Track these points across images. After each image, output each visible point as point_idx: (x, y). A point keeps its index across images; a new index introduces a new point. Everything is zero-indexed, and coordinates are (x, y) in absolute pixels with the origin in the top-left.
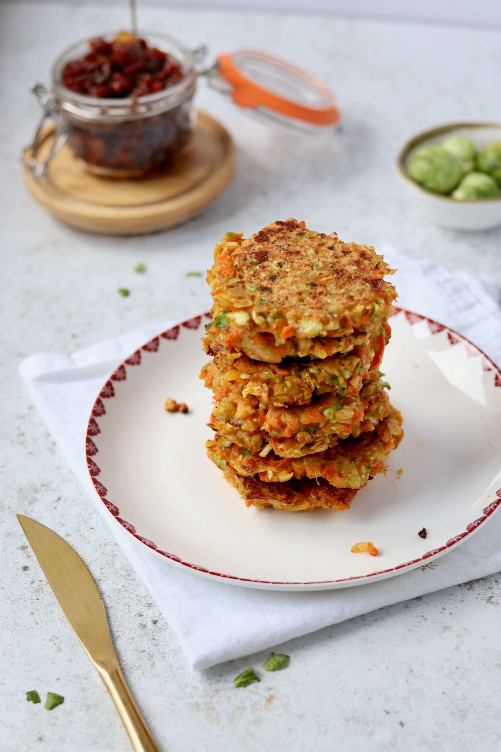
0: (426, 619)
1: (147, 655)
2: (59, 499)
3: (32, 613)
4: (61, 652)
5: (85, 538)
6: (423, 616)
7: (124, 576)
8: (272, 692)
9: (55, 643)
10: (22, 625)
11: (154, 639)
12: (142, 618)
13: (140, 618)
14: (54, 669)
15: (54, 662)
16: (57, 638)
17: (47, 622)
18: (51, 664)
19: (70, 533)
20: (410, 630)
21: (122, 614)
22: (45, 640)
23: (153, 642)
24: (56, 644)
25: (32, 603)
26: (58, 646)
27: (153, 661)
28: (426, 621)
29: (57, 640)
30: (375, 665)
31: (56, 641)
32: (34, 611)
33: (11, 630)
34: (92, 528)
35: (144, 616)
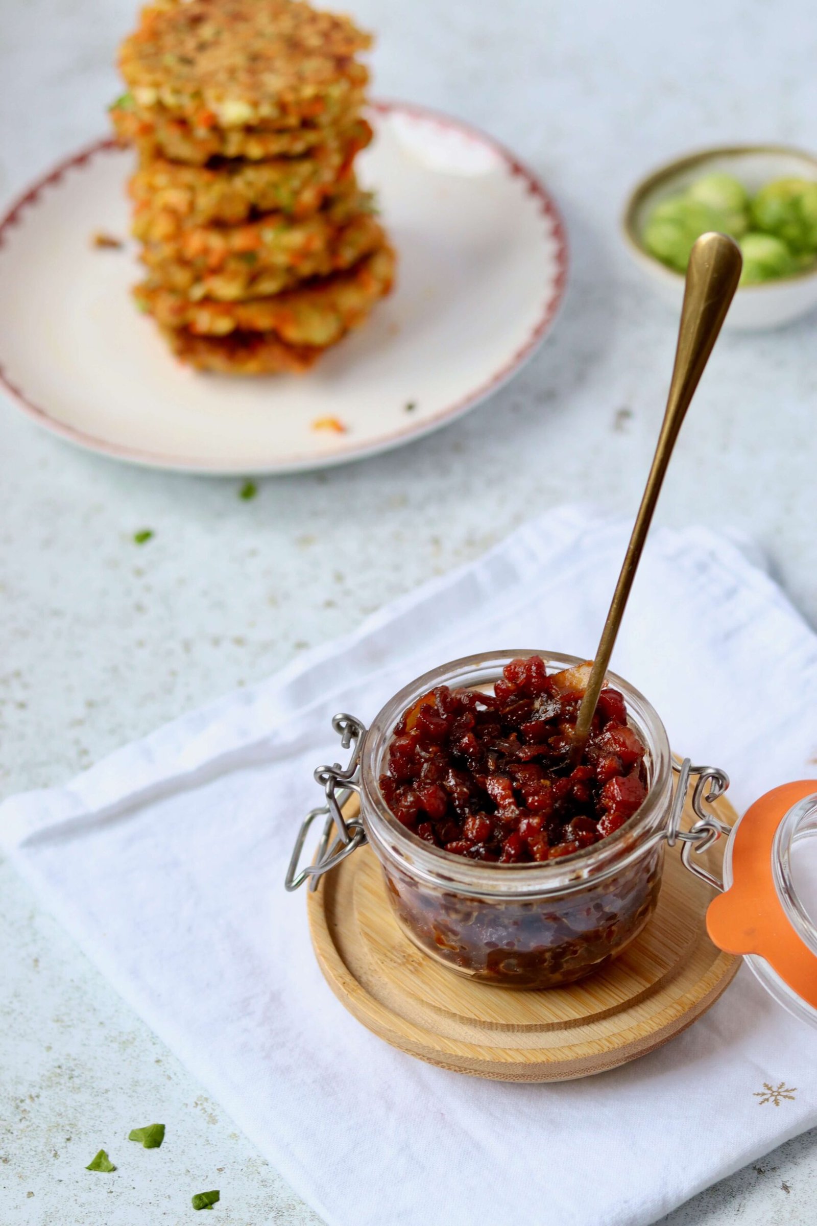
3: (158, 1061)
4: (217, 1122)
9: (204, 1109)
10: (144, 1084)
14: (210, 1153)
15: (208, 1141)
16: (206, 1099)
17: (184, 1075)
18: (204, 1145)
22: (187, 1105)
24: (206, 1109)
25: (154, 1044)
26: (209, 1113)
29: (207, 1102)
31: (205, 1105)
32: (161, 1058)
33: (129, 1094)
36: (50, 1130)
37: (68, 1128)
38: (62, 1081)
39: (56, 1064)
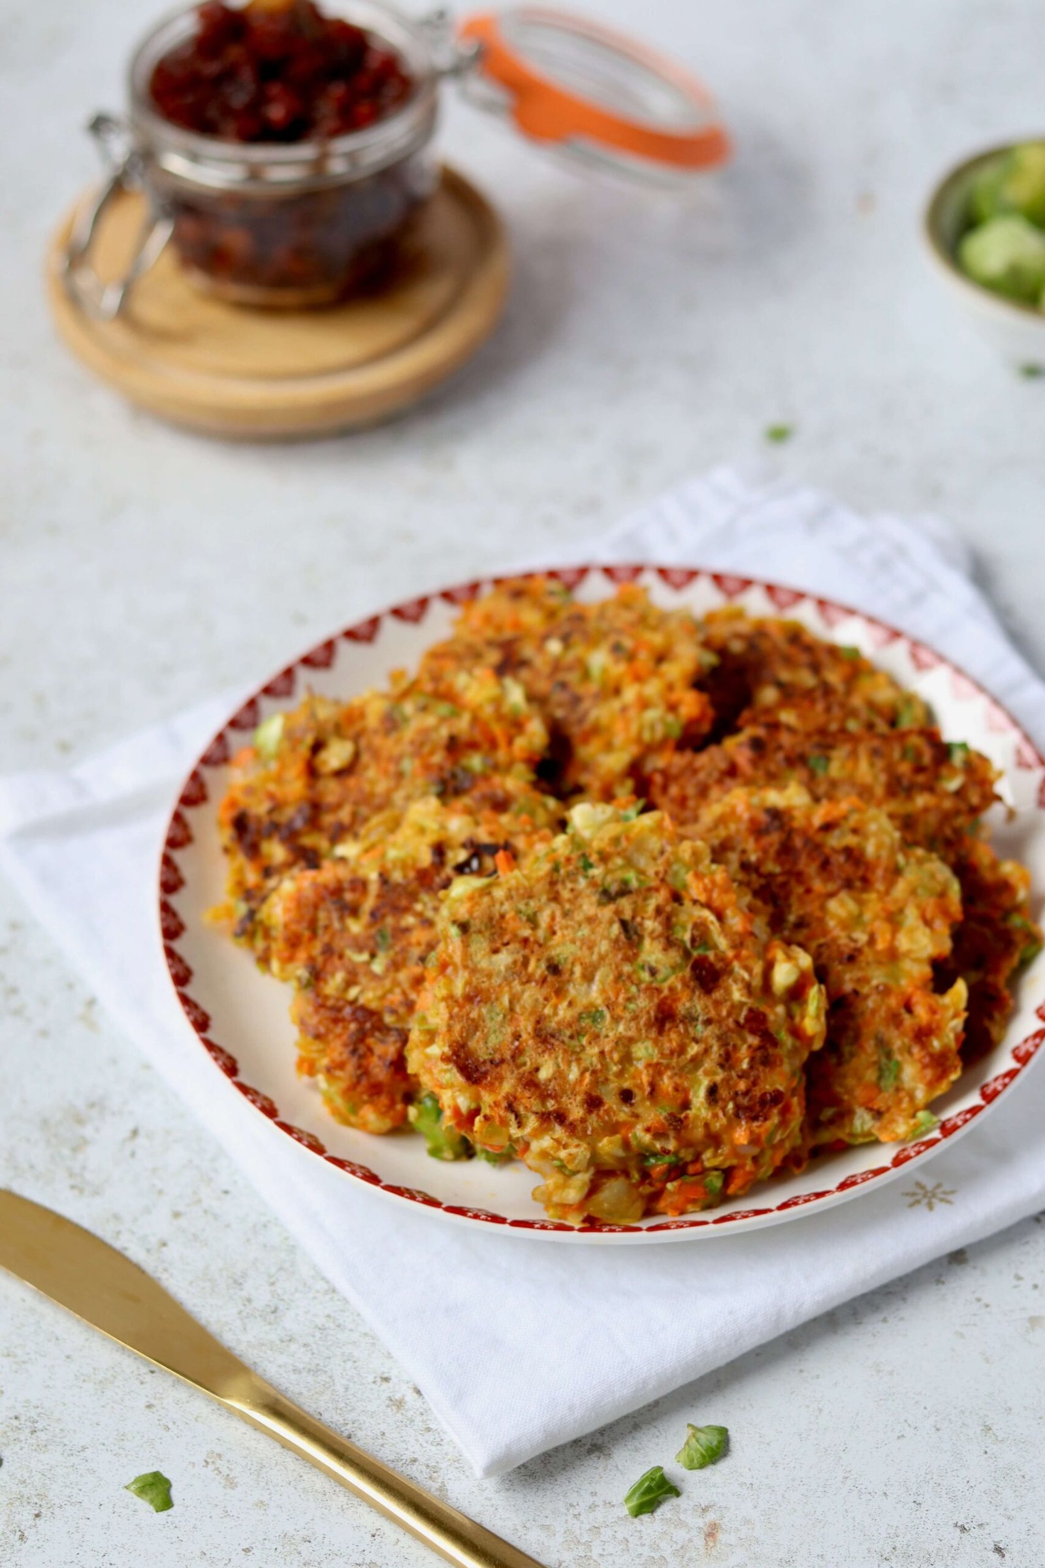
0: (987, 1306)
1: (424, 1468)
2: (135, 1133)
3: (149, 1406)
4: (237, 1487)
5: (216, 1217)
6: (979, 1300)
7: (326, 1293)
8: (711, 1516)
9: (217, 1469)
10: (134, 1437)
11: (429, 1430)
12: (390, 1384)
13: (385, 1385)
14: (231, 1528)
15: (227, 1512)
16: (219, 1456)
17: (187, 1423)
18: (222, 1518)
19: (181, 1208)
20: (962, 1335)
21: (344, 1382)
22: (193, 1464)
23: (430, 1437)
24: (220, 1469)
25: (142, 1383)
26: (225, 1474)
27: (440, 1480)
28: (989, 1309)
29: (221, 1460)
30: (909, 1425)
31: (218, 1463)
32: (153, 1402)
33: (114, 1452)
34: (226, 1192)
35: (394, 1380)
36: (11, 1504)
37: (36, 1500)
38: (22, 1438)
39: (12, 1415)
